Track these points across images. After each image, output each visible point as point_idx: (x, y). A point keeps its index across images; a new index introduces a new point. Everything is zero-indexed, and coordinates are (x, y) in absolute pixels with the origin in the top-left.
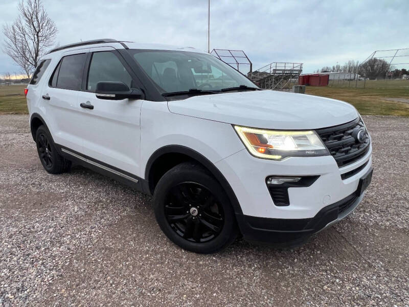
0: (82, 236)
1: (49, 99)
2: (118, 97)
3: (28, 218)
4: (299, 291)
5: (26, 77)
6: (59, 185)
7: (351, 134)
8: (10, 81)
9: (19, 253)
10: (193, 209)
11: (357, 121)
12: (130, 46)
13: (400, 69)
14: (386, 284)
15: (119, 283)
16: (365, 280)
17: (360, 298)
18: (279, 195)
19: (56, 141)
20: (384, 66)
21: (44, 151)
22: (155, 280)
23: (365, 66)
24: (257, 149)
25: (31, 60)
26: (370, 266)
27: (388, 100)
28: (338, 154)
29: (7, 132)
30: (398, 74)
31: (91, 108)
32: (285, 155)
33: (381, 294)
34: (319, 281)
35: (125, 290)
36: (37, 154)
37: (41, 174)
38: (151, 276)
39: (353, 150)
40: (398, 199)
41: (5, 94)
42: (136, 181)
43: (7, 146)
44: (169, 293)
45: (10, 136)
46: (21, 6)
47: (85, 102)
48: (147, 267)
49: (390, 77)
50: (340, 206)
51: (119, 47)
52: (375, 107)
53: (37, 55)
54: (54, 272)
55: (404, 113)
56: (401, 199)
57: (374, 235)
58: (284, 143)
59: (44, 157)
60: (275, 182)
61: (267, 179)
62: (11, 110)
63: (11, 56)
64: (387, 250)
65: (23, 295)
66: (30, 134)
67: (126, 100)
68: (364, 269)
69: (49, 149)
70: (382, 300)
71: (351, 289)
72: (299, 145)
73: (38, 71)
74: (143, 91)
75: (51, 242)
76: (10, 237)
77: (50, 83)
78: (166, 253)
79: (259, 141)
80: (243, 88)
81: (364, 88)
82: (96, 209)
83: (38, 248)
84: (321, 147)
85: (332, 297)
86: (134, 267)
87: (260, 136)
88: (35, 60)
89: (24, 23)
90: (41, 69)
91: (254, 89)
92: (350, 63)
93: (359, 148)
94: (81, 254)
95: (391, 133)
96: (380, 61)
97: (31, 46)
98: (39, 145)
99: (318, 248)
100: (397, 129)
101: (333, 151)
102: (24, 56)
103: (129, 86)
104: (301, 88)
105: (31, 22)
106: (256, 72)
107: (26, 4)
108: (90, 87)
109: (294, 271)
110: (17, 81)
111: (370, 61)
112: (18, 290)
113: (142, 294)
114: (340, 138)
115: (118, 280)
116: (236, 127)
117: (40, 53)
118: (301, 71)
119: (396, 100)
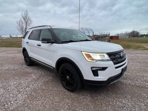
0: (36, 85)
1: (28, 43)
2: (48, 43)
3: (20, 79)
4: (102, 104)
5: (22, 36)
6: (30, 70)
7: (119, 55)
8: (17, 37)
9: (16, 90)
10: (68, 76)
11: (122, 51)
12: (53, 27)
13: (143, 34)
14: (131, 102)
15: (46, 100)
16: (124, 101)
17: (121, 107)
18: (95, 73)
19: (30, 56)
20: (138, 33)
21: (26, 59)
22: (57, 99)
23: (131, 33)
24: (88, 59)
25: (24, 31)
26: (126, 97)
27: (138, 44)
28: (114, 61)
29: (15, 53)
30: (142, 36)
31: (40, 46)
32: (97, 61)
33: (128, 106)
34: (109, 101)
35: (47, 102)
36: (24, 60)
37: (25, 66)
38: (56, 98)
39: (119, 60)
40: (138, 76)
41: (15, 41)
42: (53, 68)
43: (15, 57)
44: (61, 103)
45: (16, 54)
46: (22, 15)
47: (38, 44)
48: (55, 95)
49: (139, 37)
50: (115, 77)
51: (49, 28)
52: (133, 46)
53: (26, 30)
54: (26, 96)
55: (143, 48)
56: (139, 76)
57: (128, 87)
58: (97, 57)
59: (26, 61)
60: (94, 69)
61: (91, 68)
62: (17, 46)
63: (18, 30)
64: (132, 92)
65: (16, 102)
66: (22, 54)
67: (50, 43)
68: (124, 98)
69: (28, 58)
70: (129, 108)
71: (119, 104)
72: (101, 58)
73: (26, 34)
74: (56, 41)
75: (26, 87)
76: (14, 85)
77: (29, 38)
78: (61, 91)
79: (89, 56)
80: (87, 40)
81: (131, 40)
82: (41, 77)
83: (22, 88)
84: (109, 58)
85: (112, 106)
86: (51, 95)
87: (89, 55)
88: (25, 31)
89: (23, 20)
90: (27, 34)
91: (90, 41)
92: (126, 32)
93: (121, 59)
94: (35, 90)
95: (137, 55)
96: (136, 31)
97: (24, 27)
98: (25, 57)
99: (109, 91)
100: (140, 53)
101: (112, 60)
102: (22, 30)
103: (51, 39)
104: (109, 40)
105: (25, 19)
106: (95, 35)
107: (23, 14)
108: (40, 40)
109: (101, 97)
110: (20, 37)
111: (132, 32)
112: (15, 100)
113: (52, 103)
114: (115, 56)
115: (45, 99)
116: (82, 52)
117: (27, 29)
118: (109, 35)
119: (141, 44)
